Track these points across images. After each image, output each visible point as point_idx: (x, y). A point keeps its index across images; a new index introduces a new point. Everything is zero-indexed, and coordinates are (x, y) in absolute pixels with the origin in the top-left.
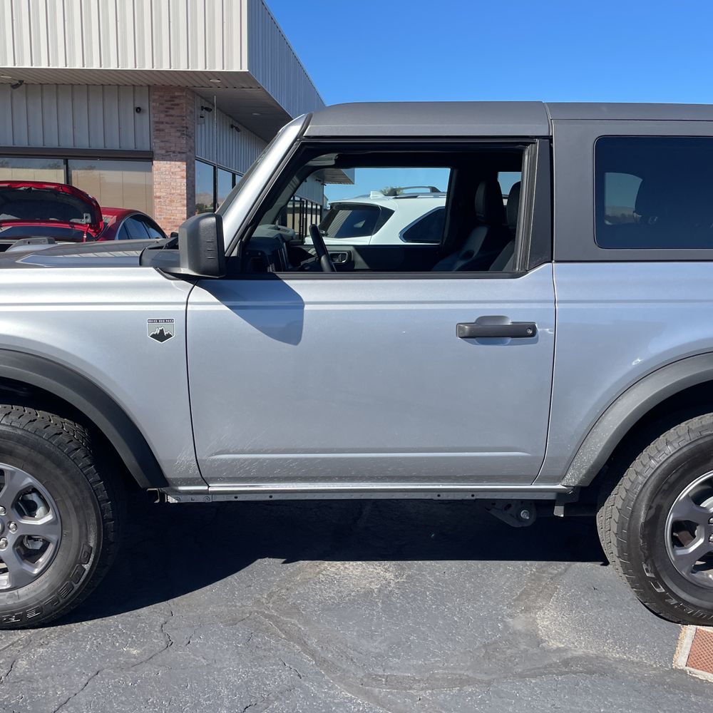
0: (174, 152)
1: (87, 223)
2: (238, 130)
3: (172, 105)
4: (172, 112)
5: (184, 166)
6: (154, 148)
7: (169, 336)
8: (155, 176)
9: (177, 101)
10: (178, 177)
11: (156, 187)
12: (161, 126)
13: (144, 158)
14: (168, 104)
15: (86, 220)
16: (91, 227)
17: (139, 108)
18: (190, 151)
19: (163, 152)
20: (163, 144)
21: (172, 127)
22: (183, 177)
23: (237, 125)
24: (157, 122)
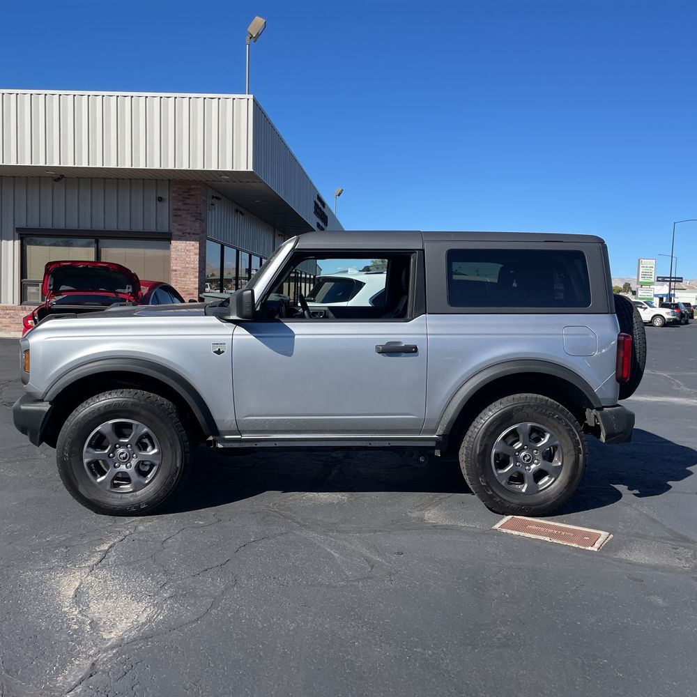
0: (189, 234)
1: (129, 293)
2: (242, 214)
3: (189, 195)
4: (188, 201)
5: (197, 245)
6: (172, 231)
7: (223, 352)
8: (172, 253)
9: (193, 193)
10: (191, 254)
11: (173, 262)
12: (179, 213)
13: (164, 238)
14: (186, 195)
15: (128, 289)
16: (131, 296)
17: (161, 198)
18: (202, 232)
19: (180, 233)
20: (179, 227)
21: (188, 213)
22: (196, 254)
23: (240, 209)
24: (175, 209)
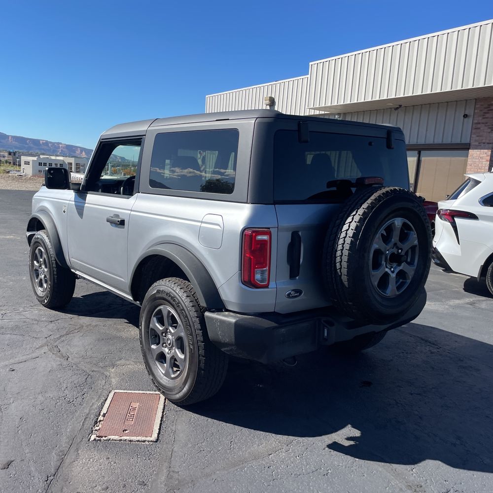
0: (484, 143)
3: (489, 110)
4: (487, 115)
5: (490, 153)
6: (472, 141)
8: (469, 160)
10: (484, 160)
13: (464, 147)
14: (485, 110)
17: (466, 115)
19: (477, 143)
20: (477, 138)
21: (486, 126)
22: (487, 161)
24: (477, 123)
